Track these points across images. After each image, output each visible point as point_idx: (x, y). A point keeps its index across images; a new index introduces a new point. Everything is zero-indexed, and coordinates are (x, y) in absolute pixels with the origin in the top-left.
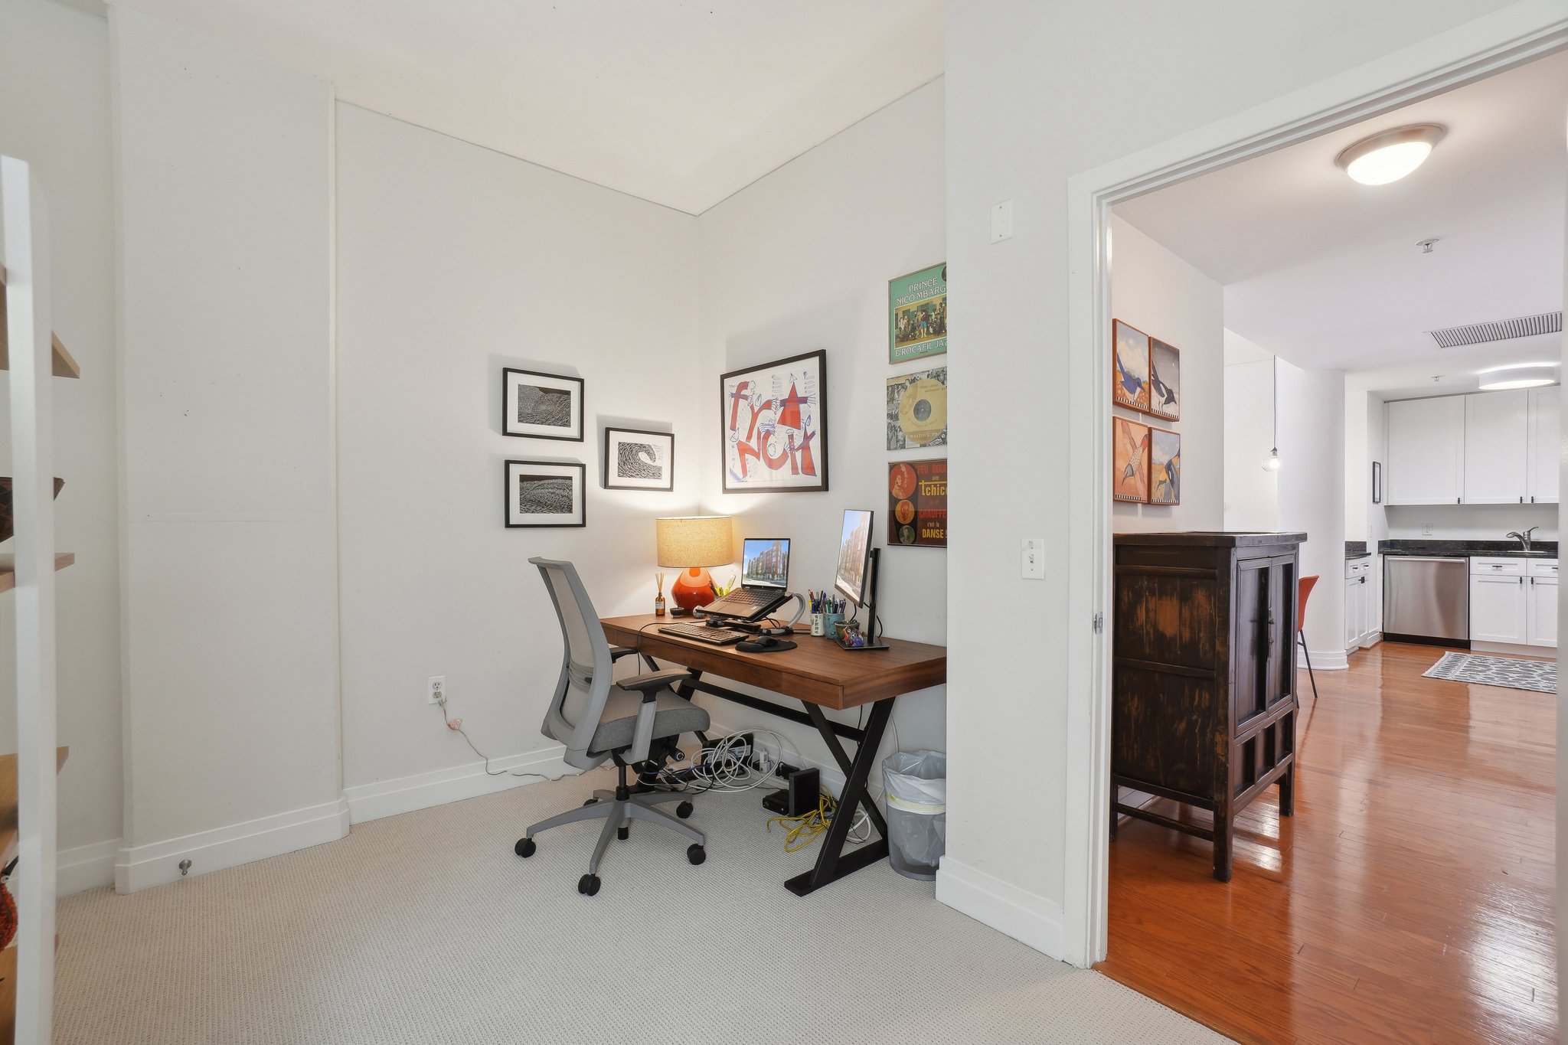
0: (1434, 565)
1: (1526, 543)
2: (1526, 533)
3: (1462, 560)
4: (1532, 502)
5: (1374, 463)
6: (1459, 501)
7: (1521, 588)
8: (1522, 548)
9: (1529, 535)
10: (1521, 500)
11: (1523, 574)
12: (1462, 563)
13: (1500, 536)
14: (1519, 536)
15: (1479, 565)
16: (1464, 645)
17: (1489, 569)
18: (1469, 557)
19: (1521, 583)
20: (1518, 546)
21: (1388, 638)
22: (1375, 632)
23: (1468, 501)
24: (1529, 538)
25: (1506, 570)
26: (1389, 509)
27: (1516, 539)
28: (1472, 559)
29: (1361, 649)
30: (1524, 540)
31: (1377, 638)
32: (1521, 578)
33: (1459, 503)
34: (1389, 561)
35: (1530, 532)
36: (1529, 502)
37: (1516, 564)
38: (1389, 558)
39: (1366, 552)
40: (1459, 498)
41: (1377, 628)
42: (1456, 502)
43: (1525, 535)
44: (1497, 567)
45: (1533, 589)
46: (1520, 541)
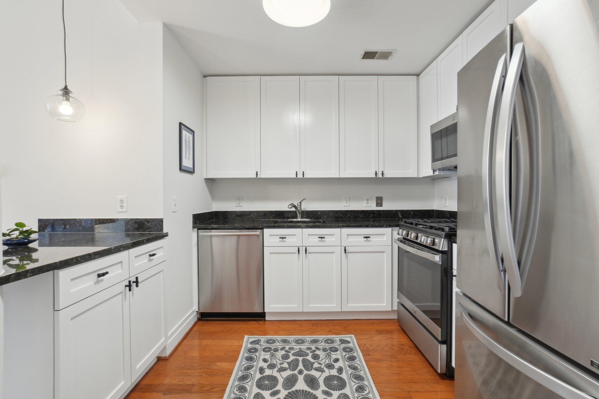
0: (234, 239)
1: (299, 213)
2: (299, 204)
3: (258, 232)
5: (180, 124)
6: (257, 174)
7: (299, 259)
8: (296, 217)
9: (300, 206)
10: (296, 174)
11: (300, 244)
12: (258, 235)
13: (283, 206)
14: (295, 207)
15: (270, 237)
16: (261, 316)
17: (277, 239)
18: (262, 229)
19: (299, 253)
20: (294, 215)
21: (204, 317)
22: (193, 312)
23: (263, 175)
24: (301, 208)
25: (289, 241)
26: (210, 182)
27: (293, 209)
28: (266, 231)
29: (159, 360)
30: (298, 210)
32: (299, 248)
33: (257, 176)
34: (203, 236)
35: (301, 203)
36: (302, 177)
37: (295, 235)
38: (202, 233)
39: (165, 231)
40: (257, 172)
41: (194, 308)
42: (255, 176)
43: (298, 206)
44: (283, 238)
45: (306, 258)
46: (295, 212)
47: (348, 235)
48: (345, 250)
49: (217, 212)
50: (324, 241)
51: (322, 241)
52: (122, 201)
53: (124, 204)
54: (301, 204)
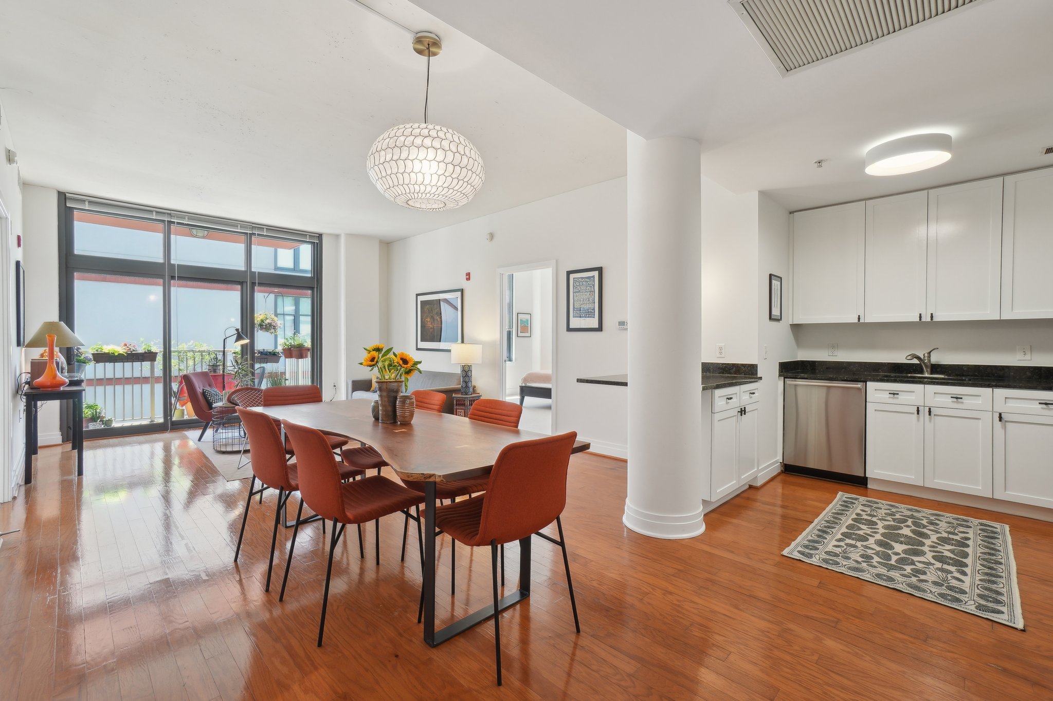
0: (824, 390)
1: (926, 366)
2: (926, 355)
3: (859, 385)
4: (932, 319)
5: (771, 275)
6: (859, 319)
7: (918, 420)
8: (922, 372)
9: (929, 357)
10: (920, 317)
11: (921, 403)
12: (859, 389)
13: (900, 357)
14: (918, 358)
15: (877, 391)
16: (859, 482)
17: (886, 395)
18: (866, 382)
19: (918, 413)
20: (918, 369)
21: (789, 469)
22: (776, 462)
23: (869, 319)
24: (929, 360)
25: (902, 398)
26: (797, 328)
27: (916, 361)
28: (870, 384)
29: (751, 487)
30: (924, 363)
31: (776, 469)
32: (918, 408)
33: (859, 321)
34: (790, 385)
35: (929, 353)
36: (929, 319)
37: (914, 392)
38: (789, 381)
39: (759, 375)
40: (859, 316)
41: (778, 458)
42: (856, 321)
43: (924, 357)
44: (894, 394)
45: (930, 421)
46: (920, 364)
47: (1006, 398)
48: (1000, 418)
49: (803, 362)
50: (962, 403)
51: (958, 402)
52: (721, 349)
53: (723, 351)
54: (930, 355)
